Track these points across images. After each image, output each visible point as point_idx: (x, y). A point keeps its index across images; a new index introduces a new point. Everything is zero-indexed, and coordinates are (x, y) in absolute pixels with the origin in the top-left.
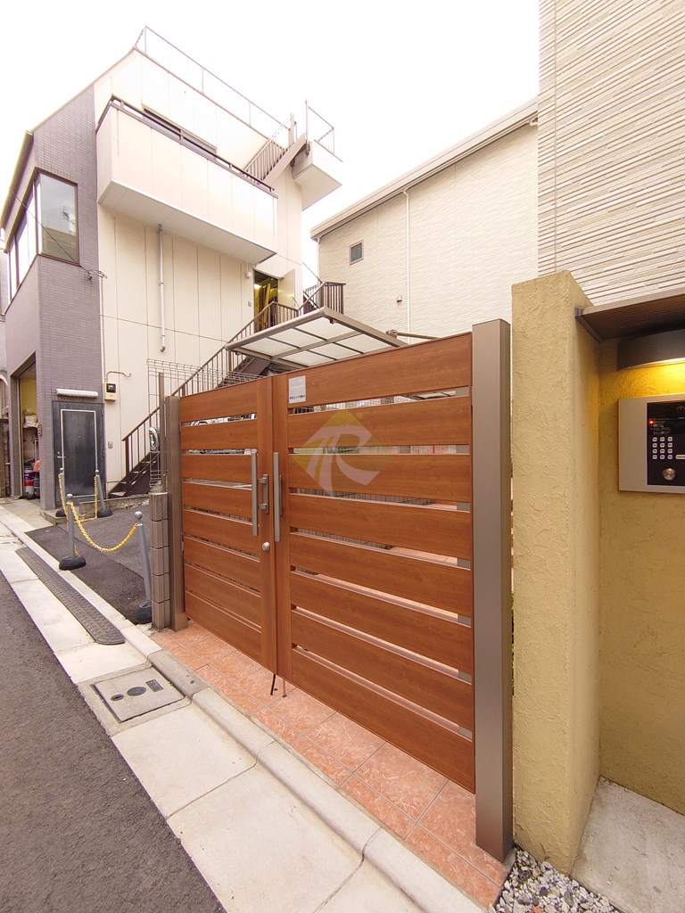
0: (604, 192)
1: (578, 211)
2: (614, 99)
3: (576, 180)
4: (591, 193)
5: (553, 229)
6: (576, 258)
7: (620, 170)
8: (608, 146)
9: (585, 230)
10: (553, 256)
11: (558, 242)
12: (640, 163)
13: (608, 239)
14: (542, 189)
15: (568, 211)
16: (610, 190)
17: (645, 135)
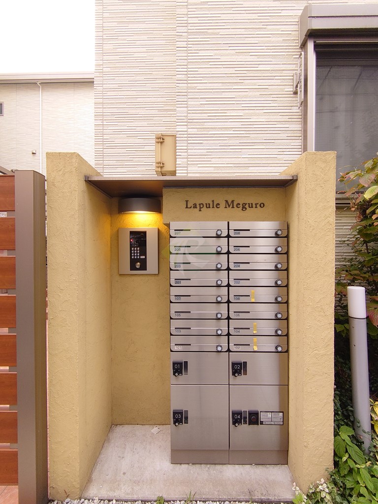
0: (124, 126)
1: (114, 131)
2: (128, 82)
3: (113, 114)
4: (119, 123)
5: (102, 135)
6: (113, 154)
7: (131, 118)
8: (127, 104)
9: (117, 141)
10: (102, 150)
11: (104, 143)
12: (139, 118)
13: (127, 149)
14: (96, 112)
15: (109, 128)
16: (128, 126)
17: (141, 106)
